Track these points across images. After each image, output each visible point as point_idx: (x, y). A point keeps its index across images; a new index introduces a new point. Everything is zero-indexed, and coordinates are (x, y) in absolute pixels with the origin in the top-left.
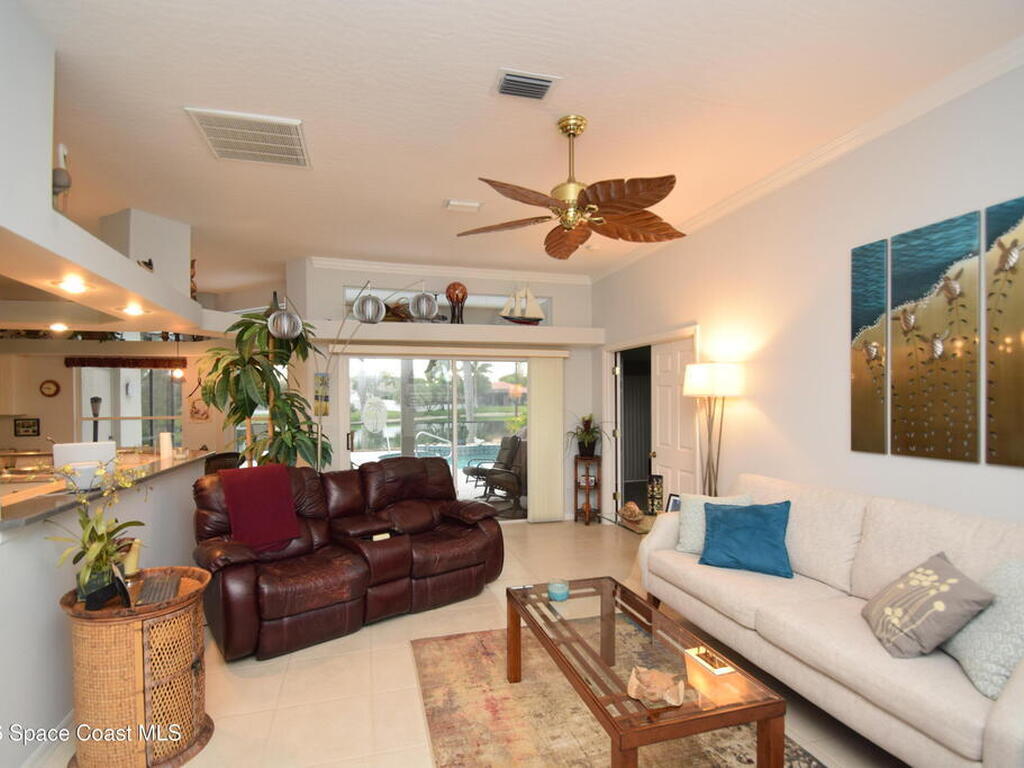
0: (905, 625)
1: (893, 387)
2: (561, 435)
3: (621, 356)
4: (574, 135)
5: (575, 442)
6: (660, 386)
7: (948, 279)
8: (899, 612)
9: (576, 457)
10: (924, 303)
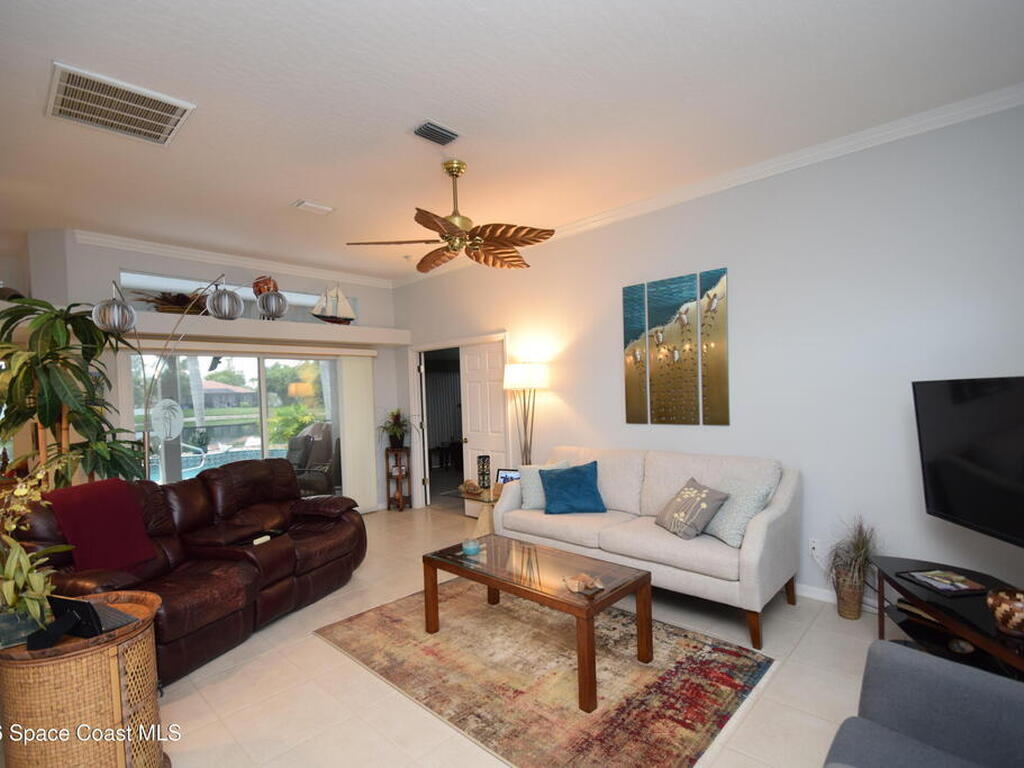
0: (688, 520)
1: (651, 380)
2: (372, 428)
3: (425, 356)
4: (457, 176)
5: (386, 436)
6: (470, 382)
7: (681, 314)
8: (682, 514)
9: (387, 450)
10: (667, 327)
